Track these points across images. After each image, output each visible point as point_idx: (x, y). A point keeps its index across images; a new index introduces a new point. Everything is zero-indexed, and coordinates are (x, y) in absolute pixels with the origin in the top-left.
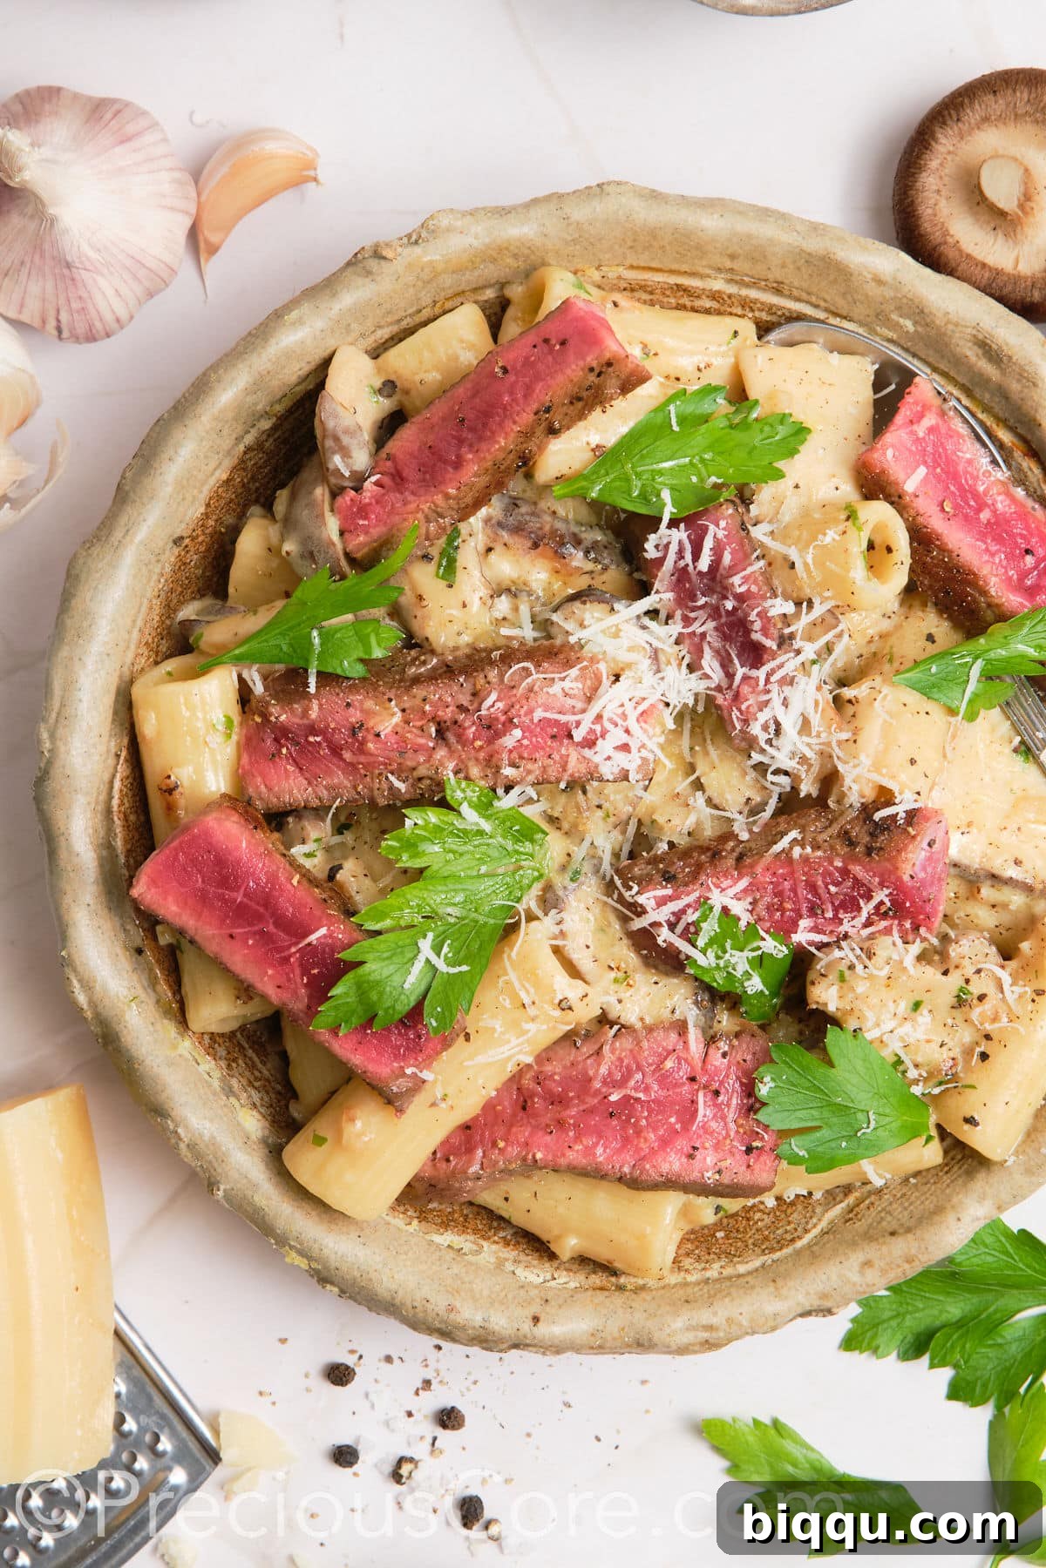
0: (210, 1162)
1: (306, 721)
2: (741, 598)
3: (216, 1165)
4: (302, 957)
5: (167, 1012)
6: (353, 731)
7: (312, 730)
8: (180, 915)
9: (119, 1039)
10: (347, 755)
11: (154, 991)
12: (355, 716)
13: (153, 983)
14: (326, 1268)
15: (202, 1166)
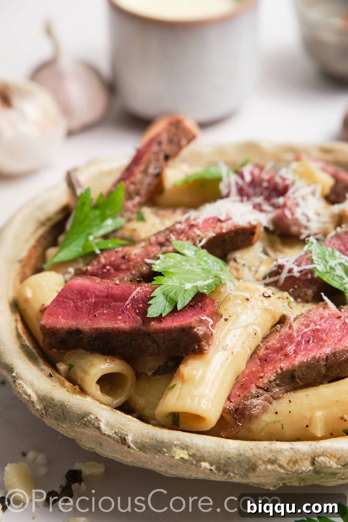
0: (119, 427)
1: (100, 266)
2: (269, 181)
3: (122, 427)
4: (132, 304)
5: (74, 392)
6: (123, 257)
7: (104, 266)
8: (68, 323)
9: (53, 399)
10: (123, 267)
11: (65, 387)
12: (121, 255)
13: (63, 385)
14: (198, 450)
15: (115, 433)
